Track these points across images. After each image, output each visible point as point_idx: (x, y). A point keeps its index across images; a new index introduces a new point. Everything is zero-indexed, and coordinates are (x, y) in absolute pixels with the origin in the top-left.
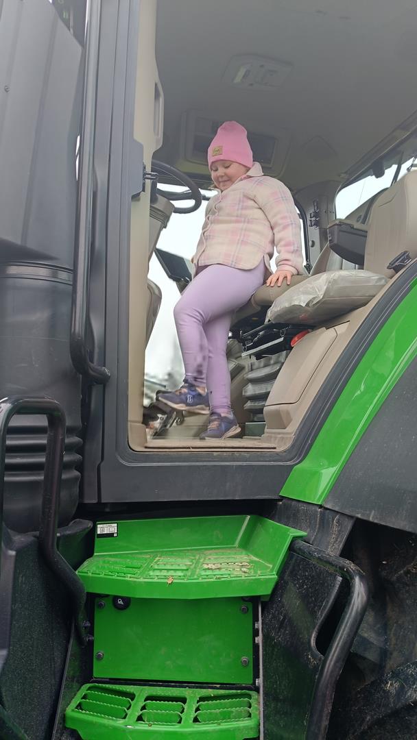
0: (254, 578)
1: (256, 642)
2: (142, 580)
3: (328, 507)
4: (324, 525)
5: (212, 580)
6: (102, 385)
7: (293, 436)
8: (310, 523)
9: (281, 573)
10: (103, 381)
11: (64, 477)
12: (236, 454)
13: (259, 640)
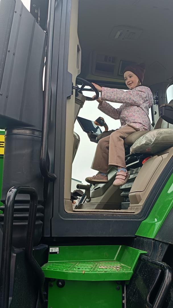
0: (122, 272)
1: (123, 302)
2: (70, 272)
3: (157, 239)
4: (155, 248)
5: (103, 272)
6: (53, 182)
7: (142, 207)
8: (149, 247)
9: (135, 270)
10: (53, 180)
11: (36, 223)
12: (114, 215)
13: (124, 301)
